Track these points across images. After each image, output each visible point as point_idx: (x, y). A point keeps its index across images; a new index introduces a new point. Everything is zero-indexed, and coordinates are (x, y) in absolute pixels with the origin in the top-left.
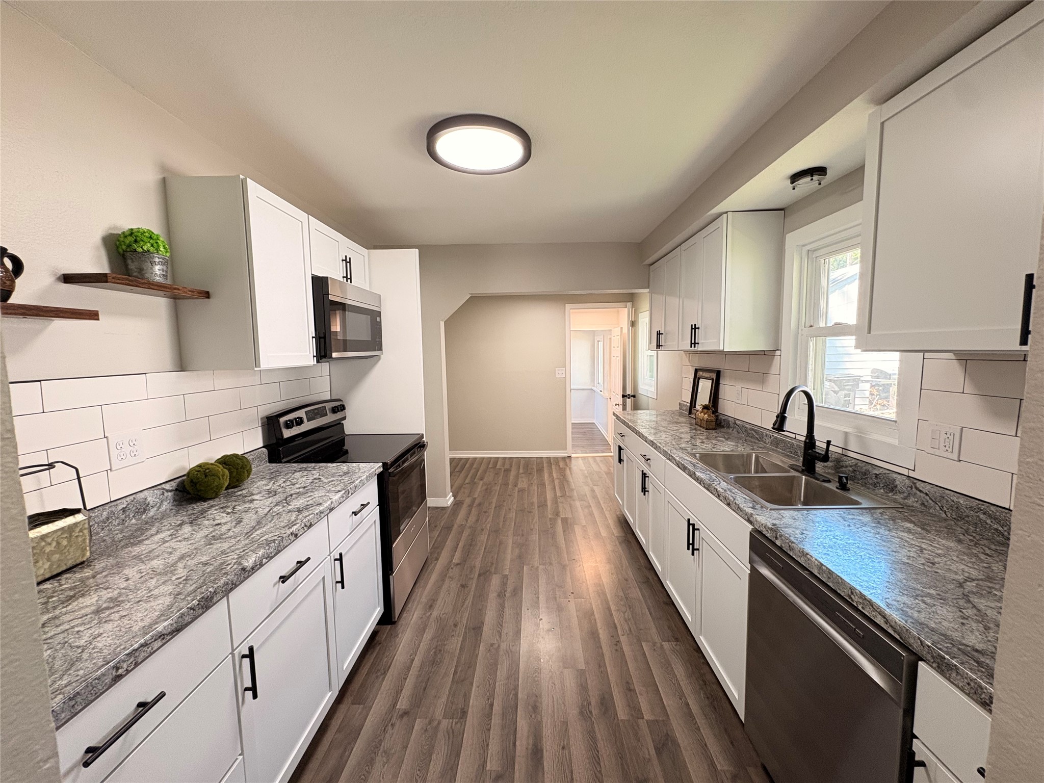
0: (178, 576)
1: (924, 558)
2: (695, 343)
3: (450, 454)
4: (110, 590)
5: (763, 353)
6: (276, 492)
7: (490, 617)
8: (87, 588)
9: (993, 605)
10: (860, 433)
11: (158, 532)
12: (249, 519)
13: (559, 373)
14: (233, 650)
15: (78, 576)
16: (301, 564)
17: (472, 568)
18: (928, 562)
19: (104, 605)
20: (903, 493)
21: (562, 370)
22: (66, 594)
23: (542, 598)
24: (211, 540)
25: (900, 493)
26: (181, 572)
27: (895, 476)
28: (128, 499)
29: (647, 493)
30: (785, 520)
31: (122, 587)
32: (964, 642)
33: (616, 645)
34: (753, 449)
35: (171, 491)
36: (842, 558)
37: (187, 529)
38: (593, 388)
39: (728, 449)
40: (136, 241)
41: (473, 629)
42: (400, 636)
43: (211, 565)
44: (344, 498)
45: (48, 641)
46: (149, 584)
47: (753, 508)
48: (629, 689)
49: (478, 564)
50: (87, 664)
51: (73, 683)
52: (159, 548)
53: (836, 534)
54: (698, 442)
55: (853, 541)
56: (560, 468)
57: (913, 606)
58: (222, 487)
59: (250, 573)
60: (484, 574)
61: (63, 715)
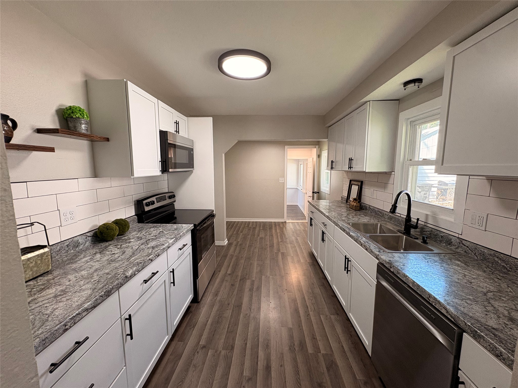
0: (95, 280)
1: (466, 280)
2: (351, 167)
3: (227, 219)
4: (61, 286)
5: (385, 173)
6: (141, 238)
7: (245, 300)
8: (50, 285)
9: (502, 305)
10: (434, 215)
11: (84, 257)
12: (129, 252)
13: (281, 180)
14: (121, 316)
15: (46, 278)
16: (154, 274)
17: (237, 276)
18: (468, 282)
19: (59, 294)
20: (455, 246)
21: (283, 179)
22: (40, 287)
23: (271, 292)
24: (110, 262)
25: (454, 245)
26: (96, 278)
27: (451, 237)
28: (69, 240)
29: (324, 241)
30: (395, 259)
31: (67, 284)
32: (487, 324)
33: (308, 316)
34: (379, 221)
35: (90, 237)
36: (425, 278)
37: (98, 256)
38: (297, 188)
39: (366, 221)
40: (72, 112)
41: (237, 306)
42: (201, 309)
43: (110, 274)
44: (175, 242)
45: (32, 311)
46: (80, 283)
47: (379, 252)
48: (314, 338)
49: (240, 274)
50: (51, 323)
51: (44, 332)
52: (85, 265)
53: (421, 266)
54: (351, 217)
55: (430, 270)
56: (281, 228)
57: (461, 305)
58: (115, 235)
59: (130, 279)
60: (243, 279)
61: (39, 348)
